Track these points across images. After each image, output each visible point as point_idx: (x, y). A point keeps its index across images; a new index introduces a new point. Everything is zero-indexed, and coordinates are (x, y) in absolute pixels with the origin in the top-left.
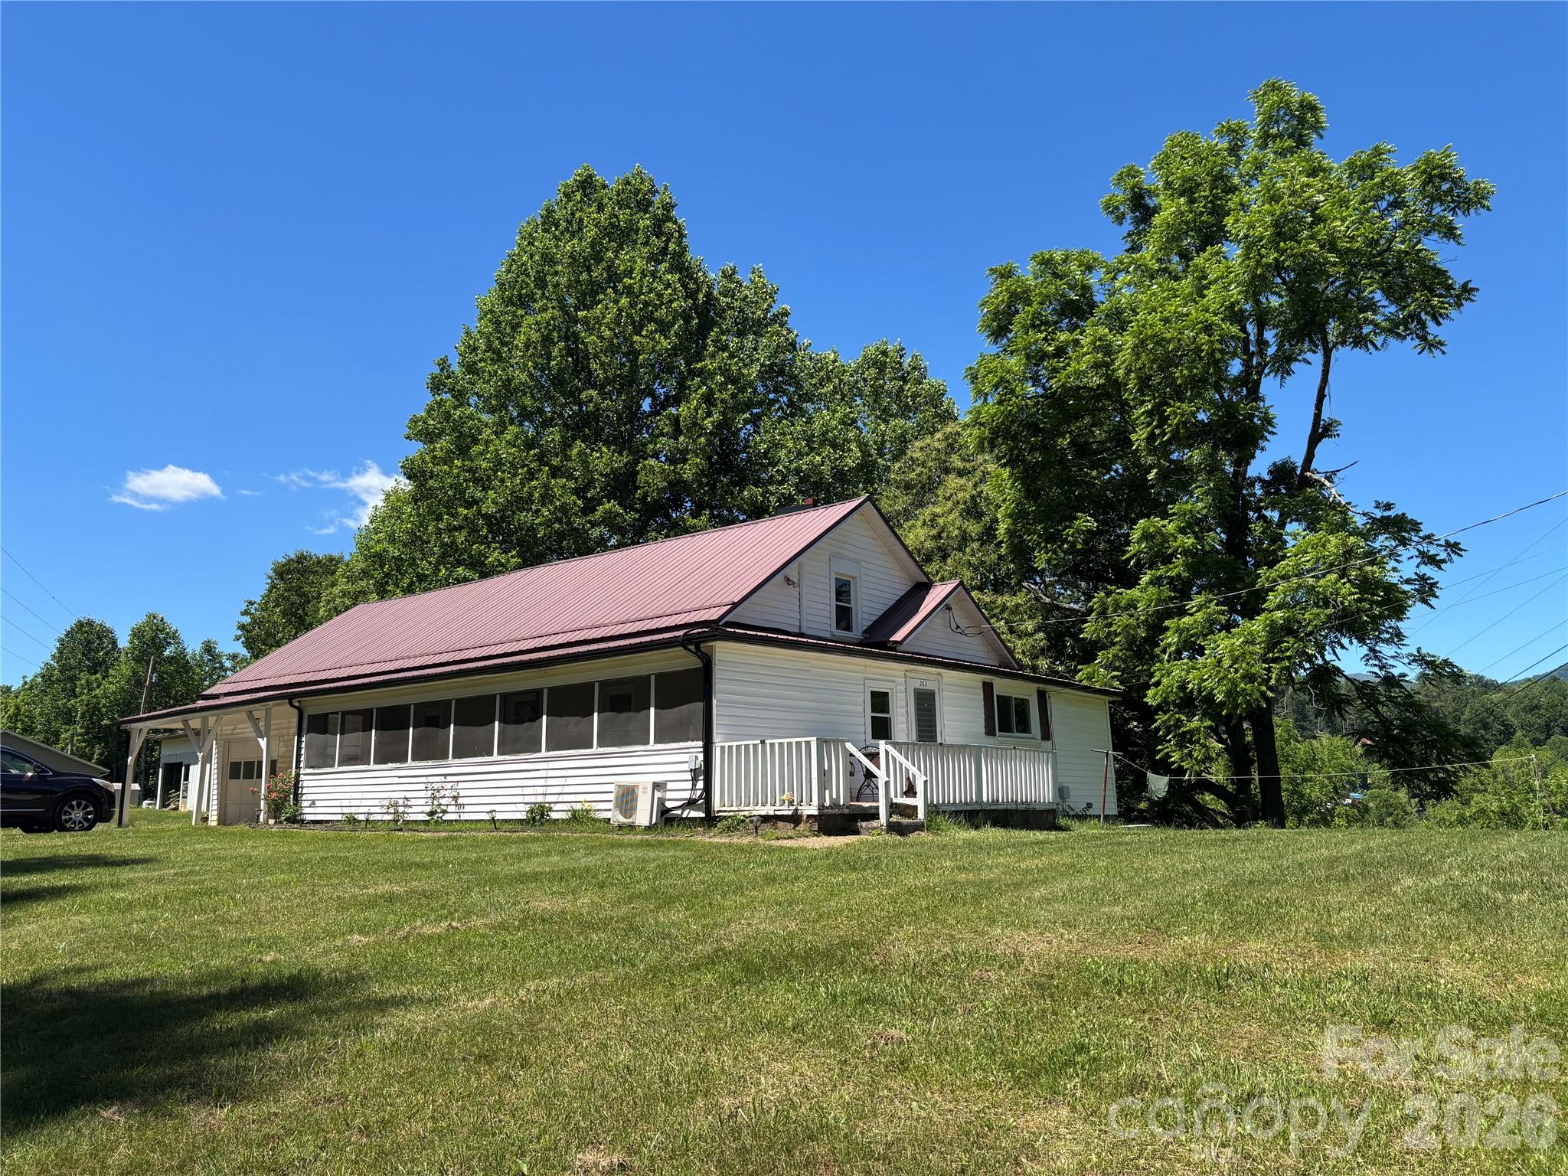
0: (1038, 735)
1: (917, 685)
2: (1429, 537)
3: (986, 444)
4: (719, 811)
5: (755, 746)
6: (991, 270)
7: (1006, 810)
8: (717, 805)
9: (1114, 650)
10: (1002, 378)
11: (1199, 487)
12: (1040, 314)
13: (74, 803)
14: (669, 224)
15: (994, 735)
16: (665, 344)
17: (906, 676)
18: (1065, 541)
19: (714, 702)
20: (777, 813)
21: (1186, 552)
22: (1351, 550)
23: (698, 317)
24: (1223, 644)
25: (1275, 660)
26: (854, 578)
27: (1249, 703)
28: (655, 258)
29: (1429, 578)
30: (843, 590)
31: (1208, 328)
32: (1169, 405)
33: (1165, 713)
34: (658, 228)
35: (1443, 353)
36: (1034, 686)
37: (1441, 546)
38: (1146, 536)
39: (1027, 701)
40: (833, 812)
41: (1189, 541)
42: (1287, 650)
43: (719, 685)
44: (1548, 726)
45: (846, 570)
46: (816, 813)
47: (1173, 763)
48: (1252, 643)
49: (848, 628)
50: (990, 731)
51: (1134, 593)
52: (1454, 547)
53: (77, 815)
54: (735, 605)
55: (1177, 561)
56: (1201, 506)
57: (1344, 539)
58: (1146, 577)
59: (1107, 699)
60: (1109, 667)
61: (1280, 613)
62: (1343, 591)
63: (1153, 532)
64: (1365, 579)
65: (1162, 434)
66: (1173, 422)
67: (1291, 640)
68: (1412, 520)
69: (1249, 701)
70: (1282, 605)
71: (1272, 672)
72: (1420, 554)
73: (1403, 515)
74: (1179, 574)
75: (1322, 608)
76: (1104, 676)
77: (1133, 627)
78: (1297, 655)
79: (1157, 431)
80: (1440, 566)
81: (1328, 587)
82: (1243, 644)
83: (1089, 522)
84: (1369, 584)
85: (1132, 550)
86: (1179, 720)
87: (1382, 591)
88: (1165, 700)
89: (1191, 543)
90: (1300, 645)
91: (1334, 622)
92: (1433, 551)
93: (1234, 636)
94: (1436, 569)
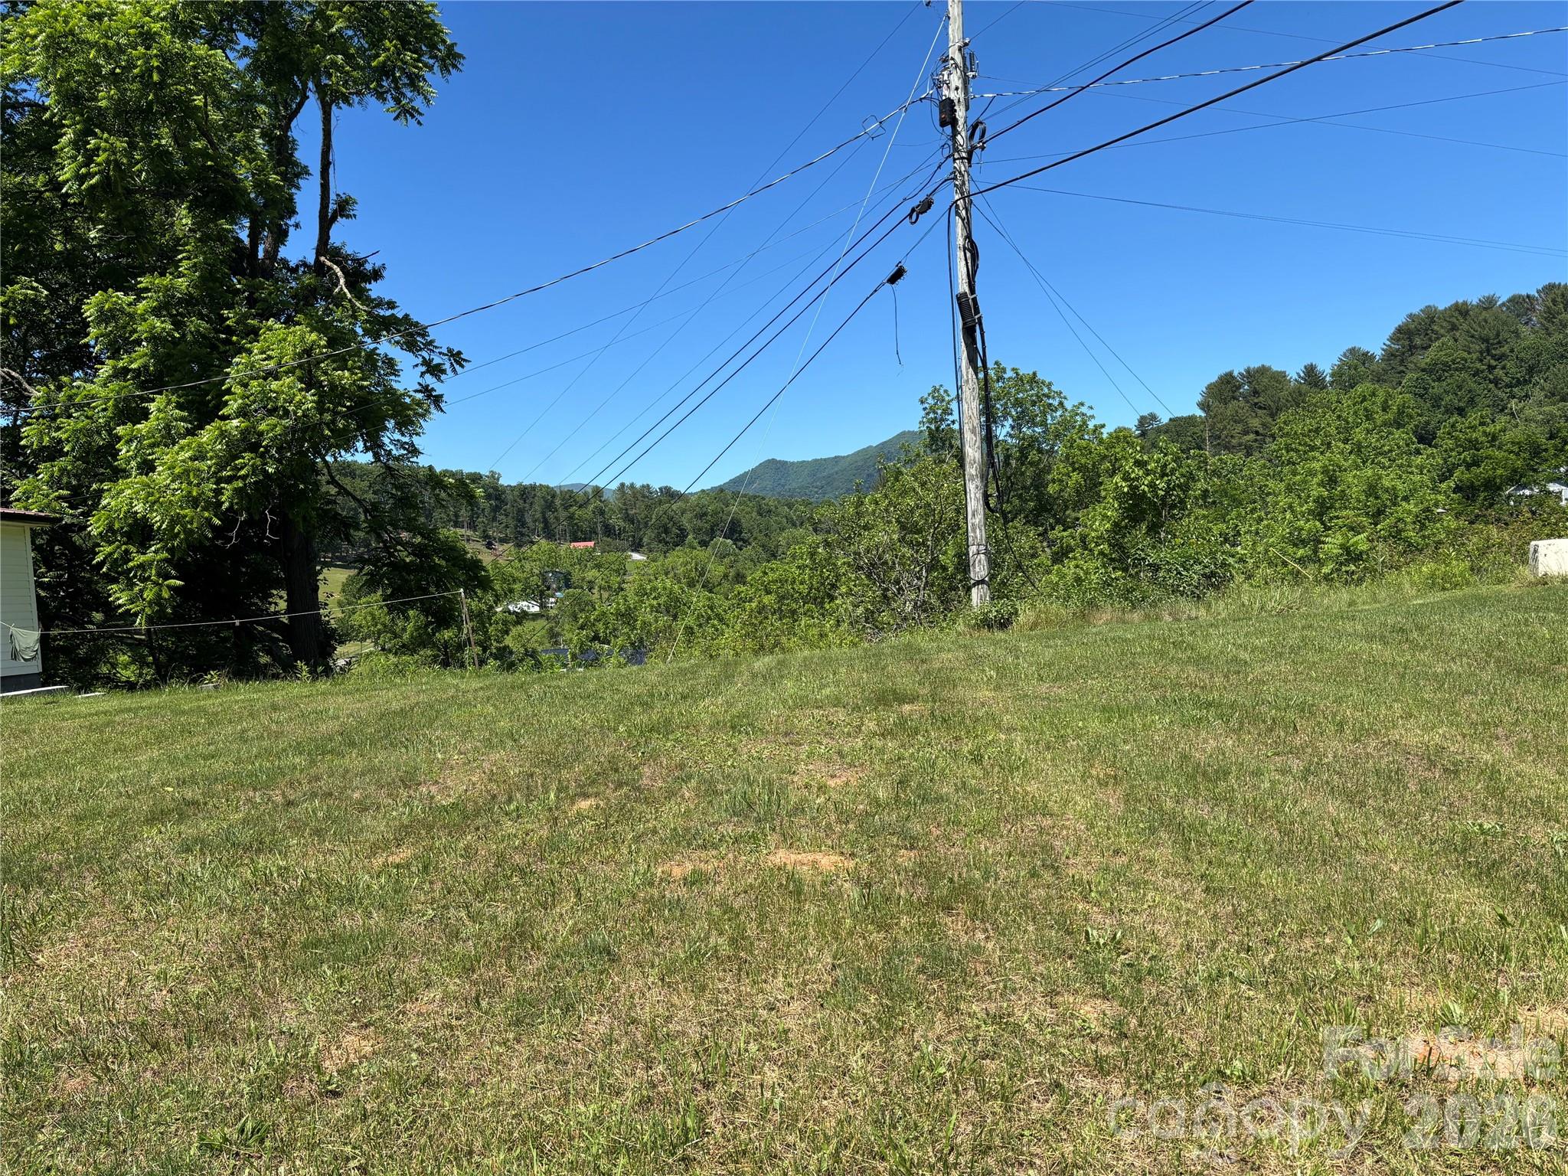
2: (431, 343)
9: (62, 462)
11: (189, 258)
21: (154, 339)
22: (311, 349)
24: (180, 455)
25: (229, 480)
27: (188, 532)
29: (433, 390)
31: (146, 37)
32: (95, 135)
33: (110, 543)
35: (419, 123)
37: (444, 354)
38: (104, 317)
41: (162, 325)
42: (242, 468)
44: (712, 529)
47: (120, 606)
48: (202, 458)
51: (95, 387)
52: (457, 357)
55: (141, 350)
56: (182, 283)
57: (303, 334)
58: (105, 368)
59: (28, 526)
60: (54, 483)
61: (235, 422)
62: (297, 398)
63: (110, 310)
64: (333, 386)
65: (91, 175)
66: (99, 160)
67: (248, 455)
68: (417, 323)
69: (191, 530)
70: (242, 413)
71: (223, 494)
72: (426, 362)
73: (406, 316)
74: (146, 366)
75: (281, 418)
76: (47, 496)
77: (89, 433)
78: (254, 473)
79: (83, 170)
80: (443, 377)
81: (283, 392)
82: (190, 458)
83: (33, 288)
84: (336, 392)
85: (93, 331)
86: (127, 552)
87: (351, 400)
88: (110, 528)
89: (164, 329)
90: (258, 462)
91: (293, 435)
92: (437, 360)
93: (182, 448)
94: (439, 379)
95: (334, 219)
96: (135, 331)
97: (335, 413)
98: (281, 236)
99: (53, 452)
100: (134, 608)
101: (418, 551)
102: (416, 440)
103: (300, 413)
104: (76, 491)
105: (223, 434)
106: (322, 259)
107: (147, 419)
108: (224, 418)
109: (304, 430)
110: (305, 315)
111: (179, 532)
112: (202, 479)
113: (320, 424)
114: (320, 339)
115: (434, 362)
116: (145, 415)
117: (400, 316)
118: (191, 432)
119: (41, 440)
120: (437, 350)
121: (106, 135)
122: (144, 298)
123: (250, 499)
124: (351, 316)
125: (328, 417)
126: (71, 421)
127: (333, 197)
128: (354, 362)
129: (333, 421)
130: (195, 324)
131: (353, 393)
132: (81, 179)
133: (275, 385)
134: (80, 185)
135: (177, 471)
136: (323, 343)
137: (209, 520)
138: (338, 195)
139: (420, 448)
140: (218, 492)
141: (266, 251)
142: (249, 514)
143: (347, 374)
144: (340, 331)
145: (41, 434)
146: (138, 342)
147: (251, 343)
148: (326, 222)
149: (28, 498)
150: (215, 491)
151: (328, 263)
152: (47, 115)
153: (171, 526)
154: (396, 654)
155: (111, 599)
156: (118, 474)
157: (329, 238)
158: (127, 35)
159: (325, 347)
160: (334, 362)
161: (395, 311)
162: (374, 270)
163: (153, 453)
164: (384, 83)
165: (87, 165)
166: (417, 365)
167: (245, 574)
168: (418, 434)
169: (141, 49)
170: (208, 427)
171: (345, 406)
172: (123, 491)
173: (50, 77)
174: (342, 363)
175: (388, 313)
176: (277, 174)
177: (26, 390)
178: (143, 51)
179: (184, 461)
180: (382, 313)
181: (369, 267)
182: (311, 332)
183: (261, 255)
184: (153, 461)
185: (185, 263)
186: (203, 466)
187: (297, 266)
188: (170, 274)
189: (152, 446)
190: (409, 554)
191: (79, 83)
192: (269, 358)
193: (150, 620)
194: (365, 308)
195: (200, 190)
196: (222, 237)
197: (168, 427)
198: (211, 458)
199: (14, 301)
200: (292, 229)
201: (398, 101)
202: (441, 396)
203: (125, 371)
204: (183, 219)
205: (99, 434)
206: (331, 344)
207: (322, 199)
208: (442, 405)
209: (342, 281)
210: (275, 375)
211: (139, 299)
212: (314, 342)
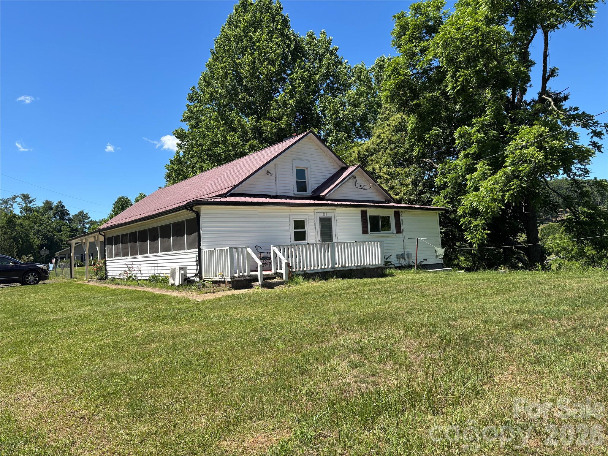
0: (395, 231)
1: (321, 215)
2: (596, 122)
3: (389, 99)
4: (204, 279)
5: (213, 251)
6: (394, 16)
7: (351, 270)
8: (204, 276)
9: (448, 189)
10: (394, 67)
11: (489, 109)
12: (413, 34)
13: (34, 274)
14: (278, 17)
15: (368, 233)
16: (273, 69)
17: (314, 212)
18: (426, 141)
19: (201, 232)
20: (220, 280)
21: (478, 141)
22: (542, 134)
23: (292, 56)
24: (488, 183)
25: (507, 191)
26: (307, 168)
27: (493, 212)
28: (271, 33)
29: (597, 143)
30: (301, 173)
31: (477, 30)
32: (459, 71)
33: (465, 218)
34: (273, 19)
35: (591, 26)
36: (392, 210)
37: (602, 126)
38: (461, 136)
39: (389, 217)
40: (240, 279)
41: (480, 135)
42: (513, 186)
43: (203, 225)
45: (301, 165)
46: (230, 280)
48: (497, 183)
49: (305, 191)
50: (365, 232)
51: (458, 162)
53: (31, 278)
54: (235, 186)
55: (473, 146)
56: (487, 118)
57: (538, 128)
58: (462, 154)
59: (438, 212)
60: (446, 197)
61: (510, 168)
62: (536, 155)
63: (463, 133)
64: (551, 148)
65: (457, 86)
66: (460, 80)
67: (515, 180)
68: (589, 115)
69: (494, 211)
70: (512, 164)
71: (505, 196)
72: (593, 131)
73: (584, 112)
74: (475, 152)
75: (528, 164)
76: (443, 202)
77: (456, 178)
78: (517, 187)
79: (455, 85)
80: (602, 137)
81: (530, 153)
82: (492, 184)
83: (438, 130)
84: (553, 150)
85: (457, 142)
86: (470, 221)
87: (559, 153)
88: (464, 212)
89: (481, 137)
90: (519, 182)
91: (534, 170)
92: (599, 129)
93: (489, 180)
94: (600, 138)
95: (548, 78)
96: (471, 139)
97: (553, 159)
98: (524, 91)
99: (444, 186)
100: (473, 241)
101: (590, 215)
102: (588, 167)
103: (537, 161)
104: (452, 199)
105: (505, 173)
106: (543, 96)
107: (476, 171)
108: (505, 167)
109: (538, 168)
110: (538, 120)
111: (489, 212)
112: (497, 191)
113: (546, 165)
114: (546, 129)
115: (597, 131)
116: (475, 170)
117: (580, 113)
118: (492, 174)
119: (441, 182)
120: (599, 125)
121: (463, 70)
122: (474, 127)
123: (516, 198)
124: (556, 118)
125: (549, 161)
126: (450, 175)
127: (548, 69)
128: (561, 136)
129: (552, 163)
130: (492, 133)
131: (560, 150)
132: (453, 88)
133: (526, 151)
134: (454, 91)
135: (488, 189)
136: (547, 131)
137: (500, 207)
138: (550, 68)
139: (590, 170)
140: (504, 196)
141: (518, 99)
142: (516, 203)
143: (557, 142)
144: (553, 124)
145: (441, 180)
146: (472, 143)
147: (515, 136)
148: (545, 80)
149: (437, 203)
150: (502, 196)
151: (546, 98)
152: (443, 69)
153: (487, 210)
154: (569, 260)
155: (465, 237)
156: (466, 192)
157: (546, 87)
158: (470, 31)
159: (548, 132)
160: (551, 138)
161: (578, 111)
162: (564, 96)
163: (479, 183)
164: (574, 14)
165: (456, 83)
166: (589, 134)
167: (507, 227)
168: (589, 164)
169: (475, 35)
170: (499, 171)
171: (557, 156)
172: (468, 198)
173: (444, 55)
174: (555, 138)
175: (576, 112)
176: (524, 67)
177: (434, 166)
178: (476, 35)
179: (490, 185)
180: (572, 113)
181: (562, 95)
182: (541, 127)
183: (516, 101)
184: (479, 186)
185: (489, 111)
186: (498, 186)
187: (530, 102)
188: (484, 115)
189: (478, 181)
190: (585, 217)
191: (453, 54)
192: (523, 141)
193: (479, 246)
194: (563, 113)
195: (495, 81)
196: (502, 97)
197: (484, 173)
198: (500, 183)
199: (432, 136)
200: (528, 88)
201: (581, 20)
202: (601, 145)
203: (468, 154)
204: (488, 93)
205: (459, 178)
206: (550, 130)
207: (543, 72)
208: (602, 150)
209: (552, 104)
210: (526, 147)
211: (473, 128)
212: (543, 131)
